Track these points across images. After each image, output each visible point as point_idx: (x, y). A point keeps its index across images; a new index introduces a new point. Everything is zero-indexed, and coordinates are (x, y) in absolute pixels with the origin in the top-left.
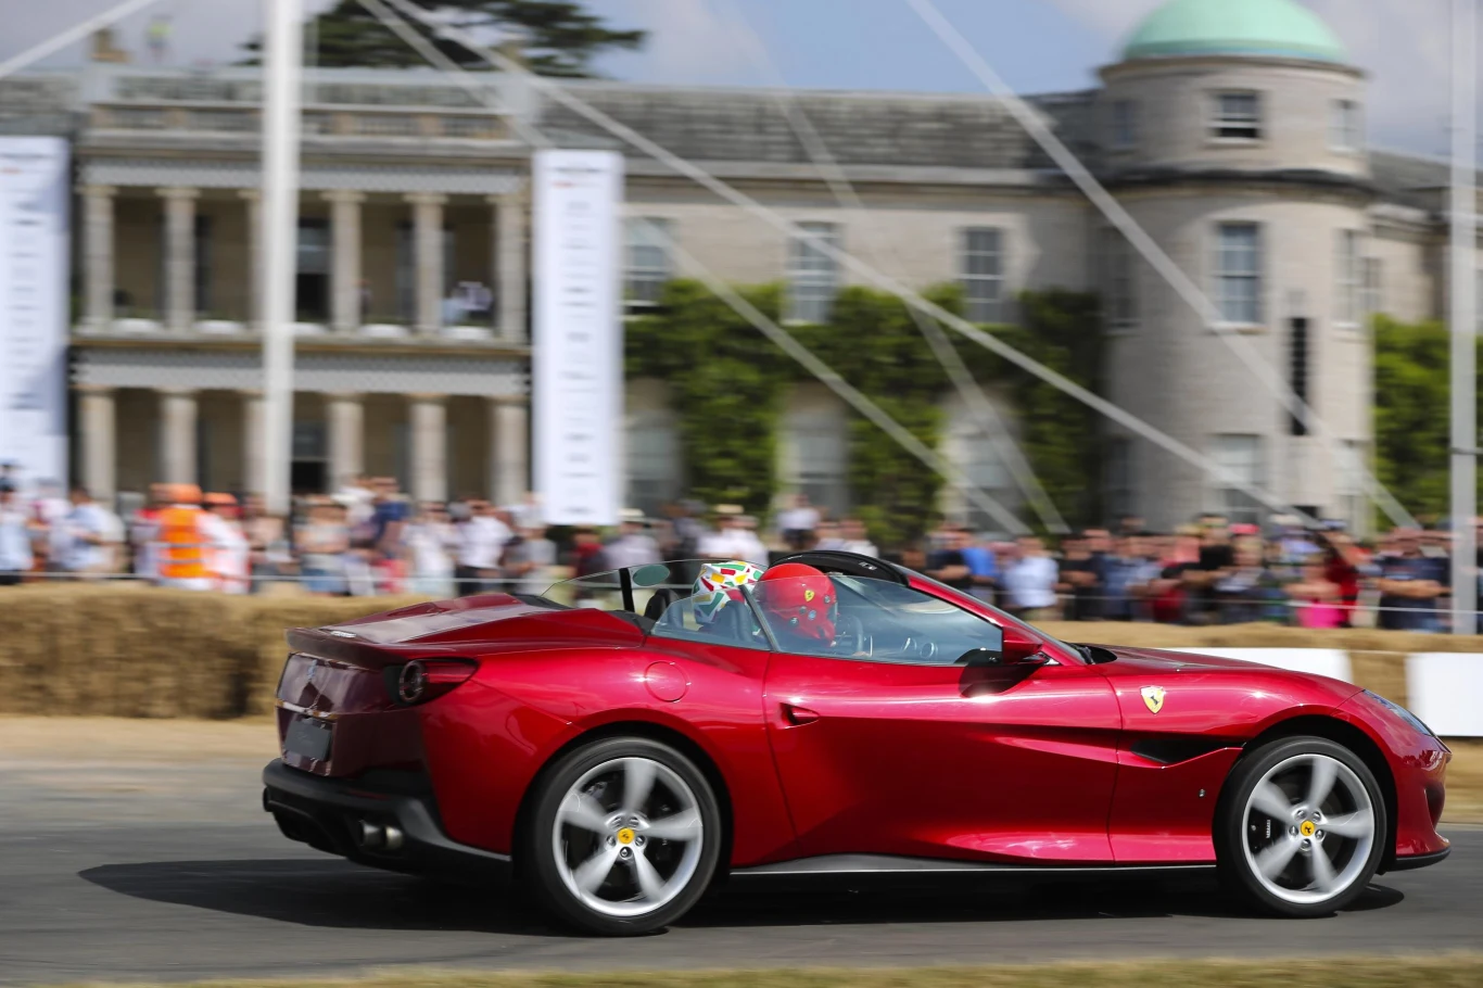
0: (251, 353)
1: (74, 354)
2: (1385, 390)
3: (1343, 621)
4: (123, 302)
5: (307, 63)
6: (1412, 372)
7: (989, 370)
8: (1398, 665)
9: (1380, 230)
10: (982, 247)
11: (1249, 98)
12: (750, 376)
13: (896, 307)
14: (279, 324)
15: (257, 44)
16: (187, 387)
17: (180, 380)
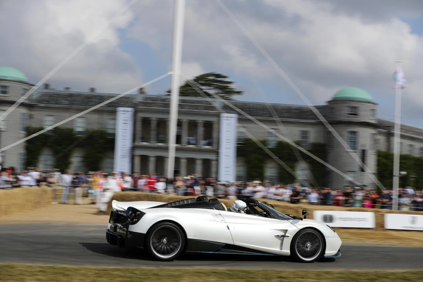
0: (166, 149)
1: (134, 148)
2: (379, 164)
3: (373, 207)
4: (143, 139)
5: (180, 95)
6: (384, 161)
7: (306, 158)
8: (383, 215)
9: (380, 133)
10: (304, 134)
11: (355, 108)
12: (260, 157)
13: (288, 145)
14: (172, 144)
15: (169, 92)
16: (154, 155)
17: (152, 154)
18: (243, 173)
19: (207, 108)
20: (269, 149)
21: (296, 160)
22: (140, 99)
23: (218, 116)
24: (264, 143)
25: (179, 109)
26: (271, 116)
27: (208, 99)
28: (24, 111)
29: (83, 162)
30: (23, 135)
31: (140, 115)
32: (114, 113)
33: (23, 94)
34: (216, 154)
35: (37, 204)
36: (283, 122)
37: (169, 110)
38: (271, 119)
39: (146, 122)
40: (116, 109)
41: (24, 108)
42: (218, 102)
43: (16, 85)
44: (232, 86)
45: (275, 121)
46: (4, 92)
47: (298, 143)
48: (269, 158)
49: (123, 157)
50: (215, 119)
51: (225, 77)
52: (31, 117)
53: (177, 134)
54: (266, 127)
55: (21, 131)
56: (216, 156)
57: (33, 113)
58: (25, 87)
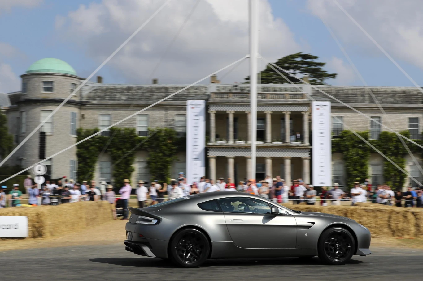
0: (247, 148)
1: (207, 149)
4: (218, 137)
7: (415, 150)
10: (413, 122)
12: (361, 152)
14: (254, 142)
15: (248, 79)
17: (231, 155)
18: (341, 173)
19: (294, 96)
20: (372, 143)
21: (405, 154)
22: (213, 88)
23: (309, 105)
24: (365, 135)
25: (259, 99)
26: (372, 102)
27: (296, 86)
28: (75, 110)
29: (146, 168)
30: (75, 140)
31: (212, 108)
32: (183, 107)
33: (72, 91)
34: (309, 152)
35: (91, 221)
36: (385, 109)
37: (250, 101)
38: (373, 105)
40: (186, 103)
41: (74, 107)
42: (307, 88)
43: (64, 80)
44: (323, 68)
45: (378, 108)
46: (48, 89)
47: (406, 134)
48: (373, 152)
49: (196, 159)
50: (305, 109)
51: (316, 58)
52: (83, 116)
53: (257, 129)
54: (367, 117)
55: (73, 134)
56: (309, 153)
57: (83, 112)
58: (75, 81)
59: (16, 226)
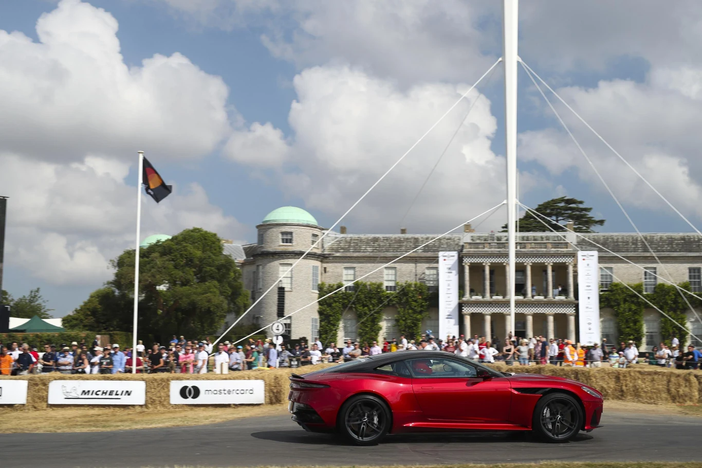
0: (506, 304)
1: (460, 306)
4: (473, 291)
10: (695, 272)
12: (634, 307)
13: (673, 288)
14: (512, 297)
15: (506, 227)
16: (489, 313)
17: (487, 311)
18: (612, 330)
19: (556, 245)
20: (646, 296)
21: (685, 309)
22: (466, 238)
23: (573, 255)
24: (639, 288)
25: (517, 250)
26: (646, 250)
27: (560, 234)
28: (316, 263)
31: (467, 260)
32: (435, 260)
33: (313, 242)
34: (576, 307)
37: (508, 251)
38: (647, 254)
39: (477, 270)
40: (438, 254)
41: (316, 260)
42: (572, 237)
44: (590, 214)
45: (653, 257)
46: (287, 241)
47: (686, 286)
48: (647, 306)
49: (449, 317)
50: (570, 260)
51: (581, 202)
52: (325, 270)
53: (516, 282)
54: (640, 268)
55: (314, 290)
56: (576, 309)
58: (316, 232)
59: (251, 392)
